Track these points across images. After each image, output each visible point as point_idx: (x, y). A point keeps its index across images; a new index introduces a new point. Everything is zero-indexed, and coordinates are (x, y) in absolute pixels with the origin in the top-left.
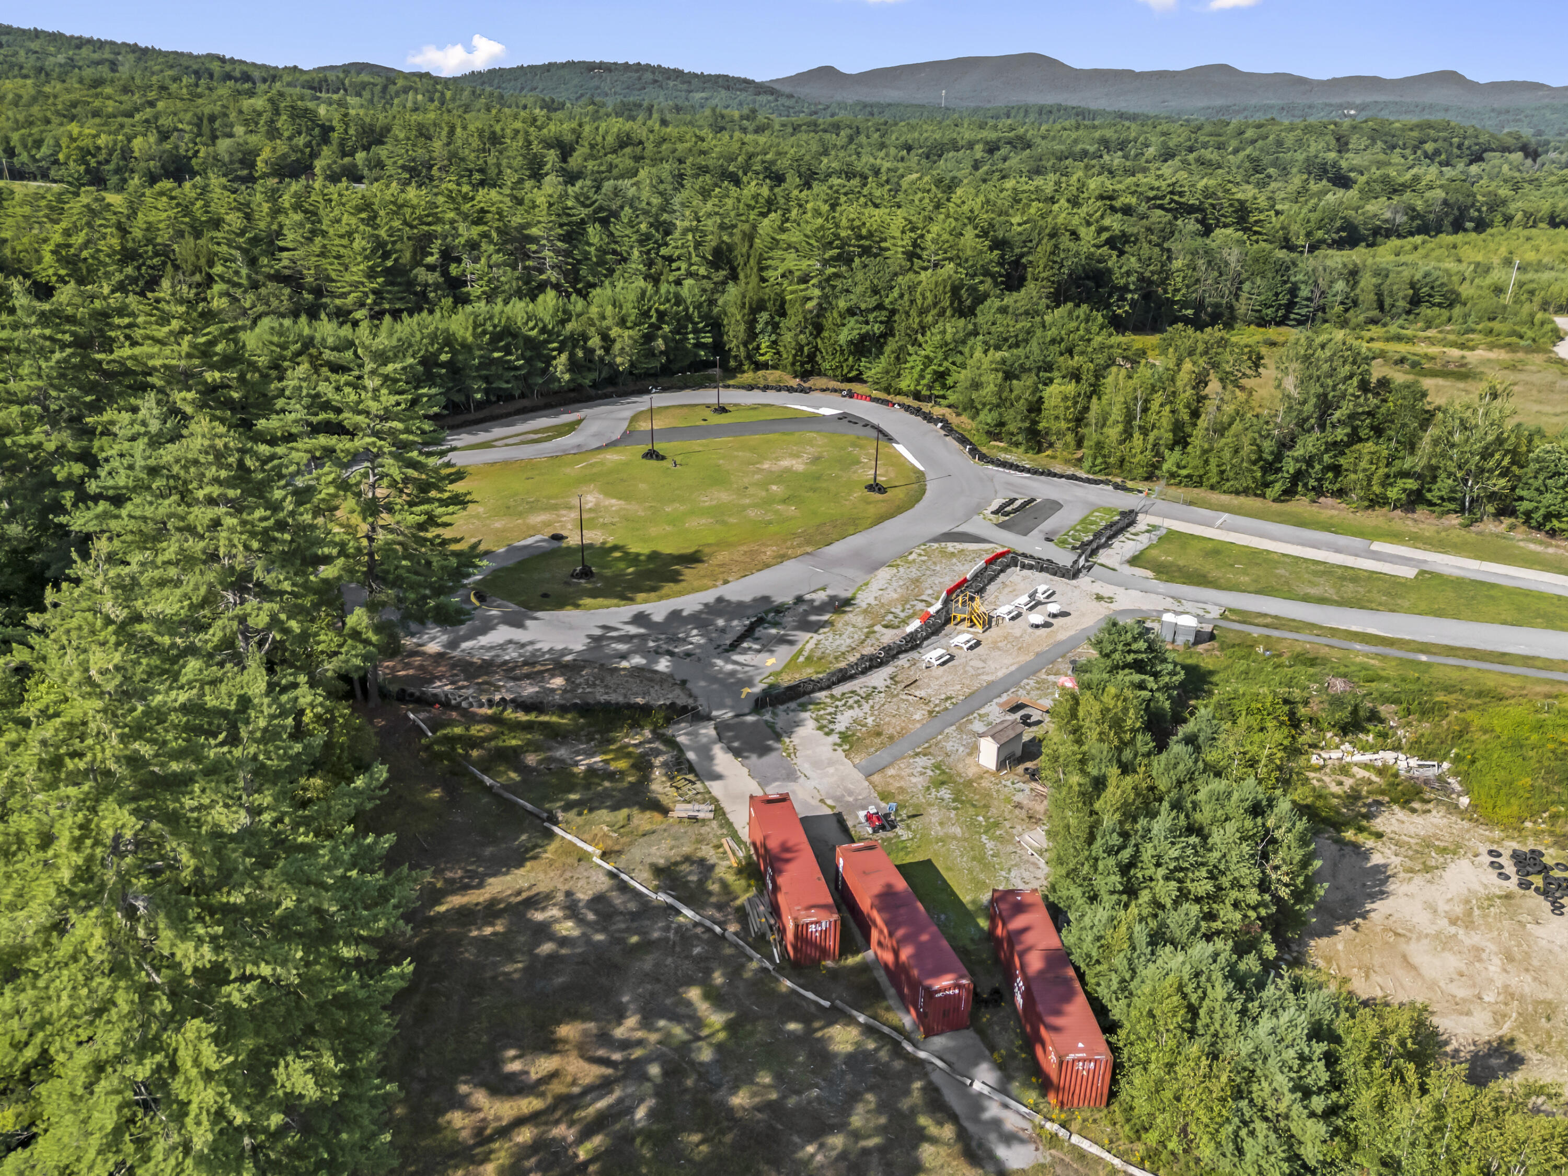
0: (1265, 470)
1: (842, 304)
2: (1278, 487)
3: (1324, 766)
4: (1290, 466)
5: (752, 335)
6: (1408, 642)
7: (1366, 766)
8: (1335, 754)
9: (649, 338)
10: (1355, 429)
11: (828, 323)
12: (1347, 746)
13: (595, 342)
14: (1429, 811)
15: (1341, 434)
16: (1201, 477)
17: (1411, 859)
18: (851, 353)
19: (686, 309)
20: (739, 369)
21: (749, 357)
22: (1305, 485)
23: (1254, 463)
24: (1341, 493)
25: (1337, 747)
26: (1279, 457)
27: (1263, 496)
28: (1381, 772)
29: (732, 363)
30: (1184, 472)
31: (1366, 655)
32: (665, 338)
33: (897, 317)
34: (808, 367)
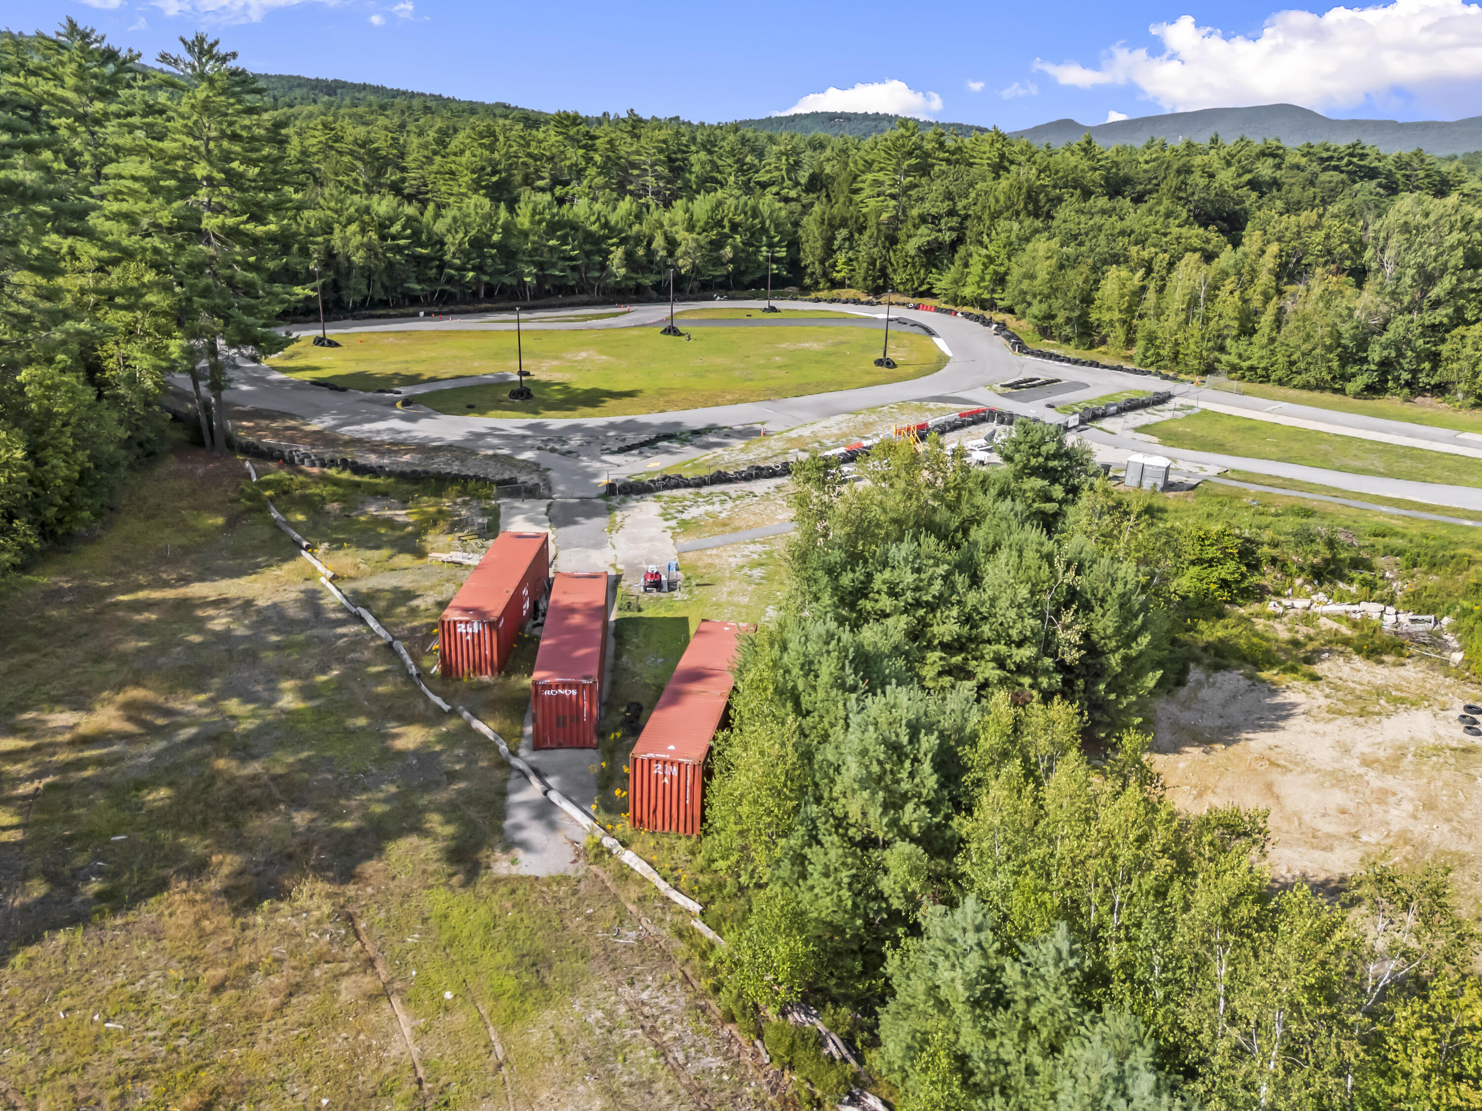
0: (1345, 360)
1: (915, 212)
2: (1360, 382)
3: (1283, 615)
4: (1375, 354)
5: (829, 250)
6: (1456, 510)
7: (1338, 618)
8: (1300, 603)
9: (717, 245)
10: (1459, 310)
11: (901, 235)
12: (1321, 596)
13: (659, 242)
14: (1403, 665)
15: (1442, 315)
16: (1266, 369)
17: (1346, 702)
18: (922, 266)
19: (763, 222)
20: (815, 286)
21: (825, 274)
22: (1397, 379)
23: (1329, 349)
24: (1441, 389)
25: (1308, 596)
26: (1363, 344)
27: (1342, 391)
28: (1355, 625)
29: (807, 281)
30: (1245, 364)
31: (1392, 517)
32: (735, 248)
33: (968, 223)
34: (881, 282)
